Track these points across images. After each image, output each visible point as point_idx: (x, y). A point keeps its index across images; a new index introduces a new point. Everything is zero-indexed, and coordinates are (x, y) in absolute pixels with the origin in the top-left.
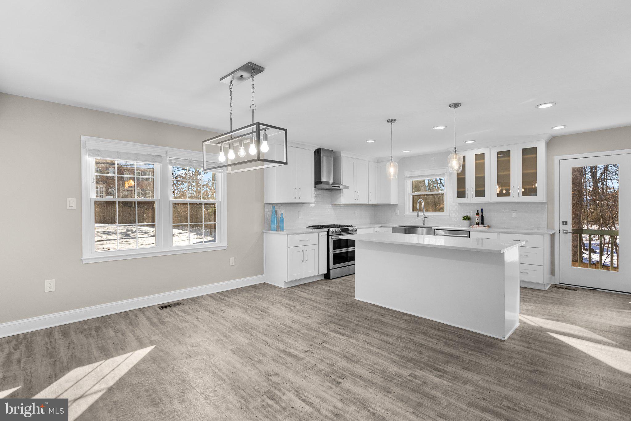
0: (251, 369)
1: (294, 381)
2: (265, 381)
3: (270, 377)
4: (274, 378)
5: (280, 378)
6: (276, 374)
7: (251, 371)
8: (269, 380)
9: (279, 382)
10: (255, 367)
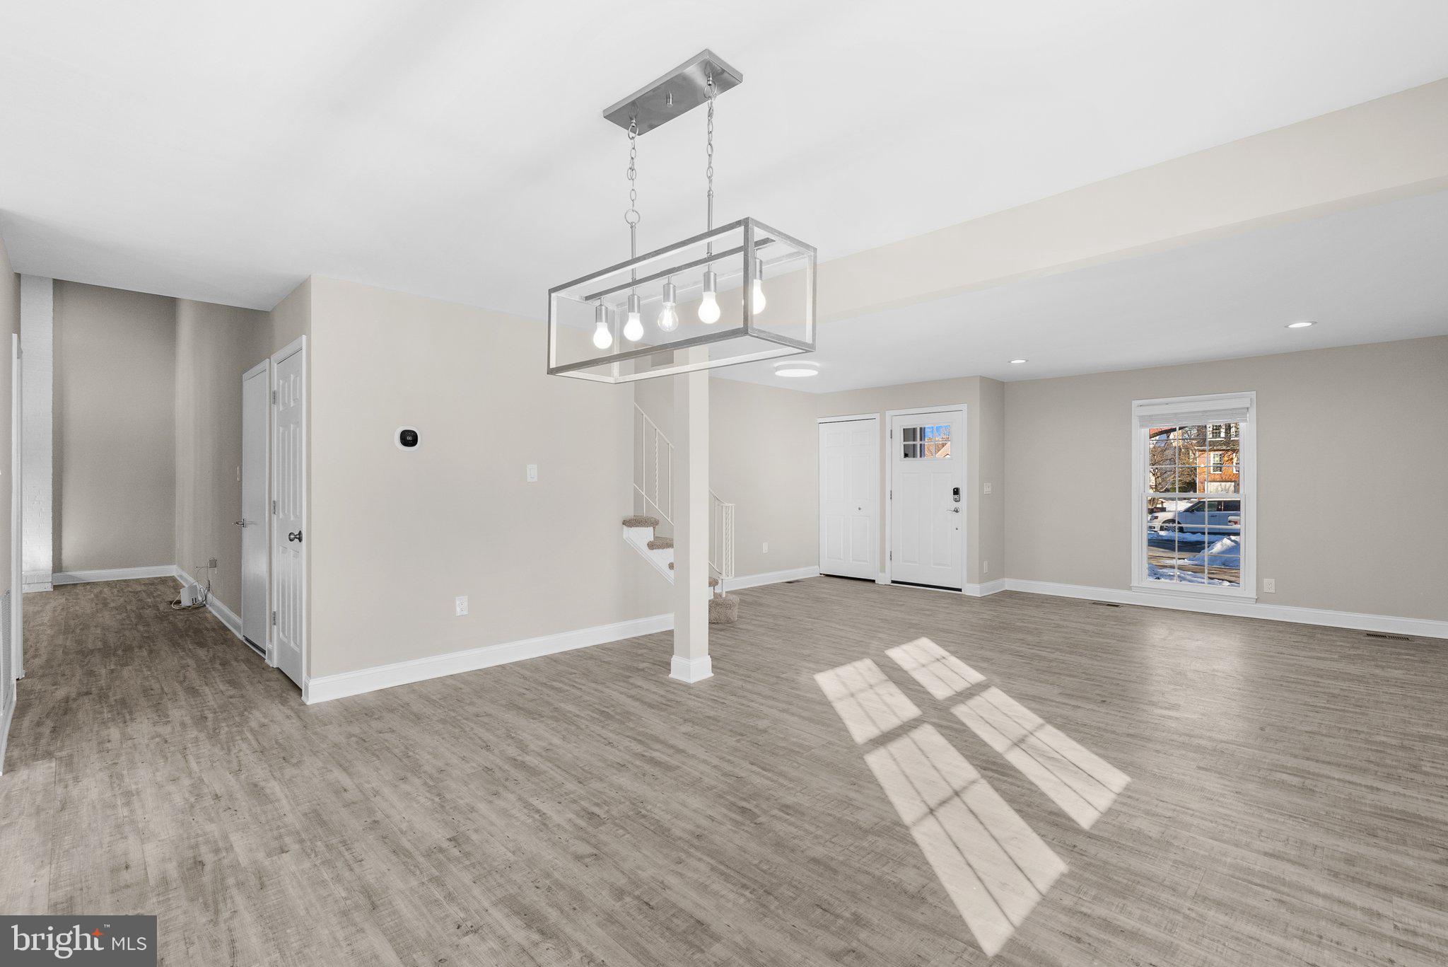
0: (640, 872)
1: (545, 843)
2: (606, 844)
3: (595, 851)
4: (584, 849)
5: (573, 849)
6: (578, 858)
7: (639, 867)
8: (595, 847)
9: (577, 842)
10: (629, 878)
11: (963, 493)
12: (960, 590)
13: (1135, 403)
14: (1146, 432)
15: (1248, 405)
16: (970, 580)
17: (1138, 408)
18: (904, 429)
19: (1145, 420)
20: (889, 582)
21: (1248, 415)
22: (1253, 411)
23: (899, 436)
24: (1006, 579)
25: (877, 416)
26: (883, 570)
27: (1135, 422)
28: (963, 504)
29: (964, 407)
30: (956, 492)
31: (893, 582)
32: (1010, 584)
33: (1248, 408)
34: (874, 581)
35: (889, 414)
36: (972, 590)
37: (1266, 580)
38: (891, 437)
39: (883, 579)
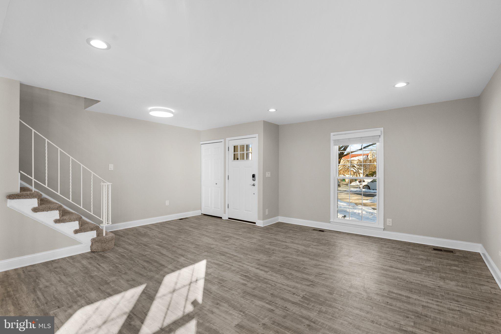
11: (256, 177)
12: (255, 223)
13: (332, 134)
14: (337, 148)
15: (380, 134)
16: (259, 219)
17: (334, 136)
18: (234, 146)
19: (336, 142)
20: (227, 219)
21: (380, 139)
22: (382, 137)
23: (232, 149)
24: (279, 217)
25: (222, 140)
26: (225, 213)
27: (332, 143)
28: (256, 182)
29: (256, 135)
30: (254, 176)
31: (229, 218)
32: (281, 219)
33: (380, 136)
34: (221, 218)
35: (228, 139)
36: (260, 223)
37: (388, 220)
38: (228, 150)
39: (225, 217)
